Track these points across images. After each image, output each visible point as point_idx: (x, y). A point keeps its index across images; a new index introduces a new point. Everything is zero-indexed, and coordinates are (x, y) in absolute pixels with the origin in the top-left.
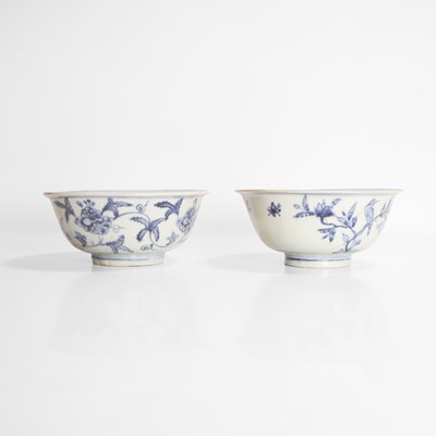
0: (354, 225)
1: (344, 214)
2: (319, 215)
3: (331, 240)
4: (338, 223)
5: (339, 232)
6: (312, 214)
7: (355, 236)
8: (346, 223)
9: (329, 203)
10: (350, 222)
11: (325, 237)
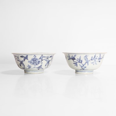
0: (82, 62)
1: (78, 59)
2: (72, 59)
3: (77, 66)
4: (77, 62)
5: (78, 64)
6: (71, 59)
7: (83, 65)
8: (79, 62)
9: (74, 56)
10: (80, 61)
11: (75, 65)
